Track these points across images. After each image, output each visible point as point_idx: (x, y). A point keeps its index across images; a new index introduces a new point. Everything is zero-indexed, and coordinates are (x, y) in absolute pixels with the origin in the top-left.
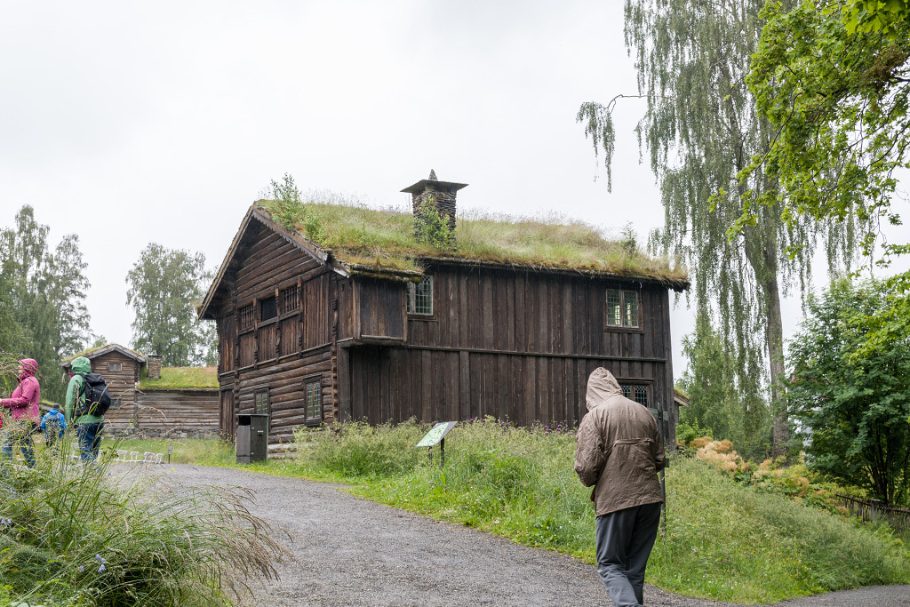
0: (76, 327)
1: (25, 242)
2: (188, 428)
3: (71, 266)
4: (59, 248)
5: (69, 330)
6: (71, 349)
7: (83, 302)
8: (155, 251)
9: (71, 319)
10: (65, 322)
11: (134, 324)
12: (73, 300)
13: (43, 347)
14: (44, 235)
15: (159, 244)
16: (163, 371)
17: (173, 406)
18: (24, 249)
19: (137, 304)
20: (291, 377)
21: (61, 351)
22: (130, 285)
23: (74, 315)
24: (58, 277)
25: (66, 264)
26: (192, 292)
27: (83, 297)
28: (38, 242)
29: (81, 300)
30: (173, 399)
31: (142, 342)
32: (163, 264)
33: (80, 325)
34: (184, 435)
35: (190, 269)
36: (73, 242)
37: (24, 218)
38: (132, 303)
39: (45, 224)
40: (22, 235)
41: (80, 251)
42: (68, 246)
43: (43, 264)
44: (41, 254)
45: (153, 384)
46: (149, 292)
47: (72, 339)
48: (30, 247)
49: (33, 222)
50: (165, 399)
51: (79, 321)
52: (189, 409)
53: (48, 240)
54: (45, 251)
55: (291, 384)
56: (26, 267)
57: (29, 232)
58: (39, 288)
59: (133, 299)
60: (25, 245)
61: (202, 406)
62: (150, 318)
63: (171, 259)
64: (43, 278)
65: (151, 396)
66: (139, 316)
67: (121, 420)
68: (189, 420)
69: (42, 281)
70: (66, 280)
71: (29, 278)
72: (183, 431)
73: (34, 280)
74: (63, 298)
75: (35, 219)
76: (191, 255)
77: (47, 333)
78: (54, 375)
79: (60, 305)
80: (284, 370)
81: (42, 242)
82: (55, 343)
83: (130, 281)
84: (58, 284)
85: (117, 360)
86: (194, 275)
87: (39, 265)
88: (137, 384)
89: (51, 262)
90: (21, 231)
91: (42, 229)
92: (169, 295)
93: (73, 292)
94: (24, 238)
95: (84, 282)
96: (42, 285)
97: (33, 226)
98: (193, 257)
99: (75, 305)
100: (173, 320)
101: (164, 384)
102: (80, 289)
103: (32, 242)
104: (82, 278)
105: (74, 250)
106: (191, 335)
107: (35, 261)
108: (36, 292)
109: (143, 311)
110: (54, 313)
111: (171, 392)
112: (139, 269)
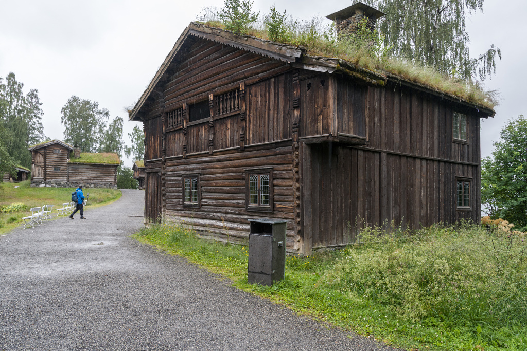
0: (36, 132)
1: (11, 90)
2: (94, 182)
3: (34, 104)
4: (28, 95)
5: (33, 133)
6: (34, 142)
7: (40, 121)
8: (75, 99)
9: (34, 128)
10: (31, 130)
11: (64, 132)
12: (35, 120)
13: (20, 140)
14: (20, 87)
15: (77, 96)
16: (82, 154)
17: (87, 172)
18: (10, 94)
19: (66, 123)
20: (227, 167)
21: (29, 143)
22: (63, 115)
23: (35, 127)
24: (28, 108)
25: (32, 103)
26: (92, 119)
27: (40, 118)
28: (17, 90)
29: (39, 120)
30: (87, 168)
31: (68, 140)
32: (79, 106)
33: (39, 131)
34: (92, 186)
35: (91, 109)
36: (35, 93)
37: (10, 79)
38: (64, 122)
39: (21, 82)
40: (10, 87)
41: (38, 97)
42: (33, 94)
43: (20, 101)
44: (19, 97)
45: (77, 161)
46: (72, 118)
47: (35, 137)
48: (13, 93)
49: (15, 81)
50: (83, 168)
51: (38, 130)
52: (95, 173)
53: (23, 90)
54: (21, 95)
55: (228, 173)
56: (11, 102)
57: (13, 85)
58: (18, 113)
59: (64, 121)
60: (11, 92)
61: (102, 172)
62: (72, 130)
63: (83, 104)
64: (20, 108)
65: (76, 167)
66: (67, 129)
67: (60, 178)
68: (95, 179)
69: (19, 110)
70: (32, 111)
71: (13, 108)
72: (92, 184)
73: (16, 108)
74: (30, 119)
75: (16, 80)
76: (92, 102)
77: (22, 134)
78: (26, 154)
79: (29, 122)
80: (219, 161)
81: (20, 91)
82: (26, 139)
83: (63, 113)
84: (27, 111)
85: (58, 148)
86: (93, 112)
87: (18, 101)
88: (69, 160)
89: (24, 101)
90: (9, 85)
91: (19, 85)
92: (81, 120)
93: (35, 116)
94: (10, 88)
95: (40, 112)
96: (20, 112)
97: (15, 82)
98: (93, 103)
99: (36, 122)
100: (83, 131)
101: (82, 161)
102: (39, 115)
103: (14, 90)
104: (39, 110)
105: (35, 97)
106: (91, 138)
107: (16, 100)
108: (17, 114)
109: (69, 127)
110: (26, 125)
111: (86, 164)
112: (67, 107)
